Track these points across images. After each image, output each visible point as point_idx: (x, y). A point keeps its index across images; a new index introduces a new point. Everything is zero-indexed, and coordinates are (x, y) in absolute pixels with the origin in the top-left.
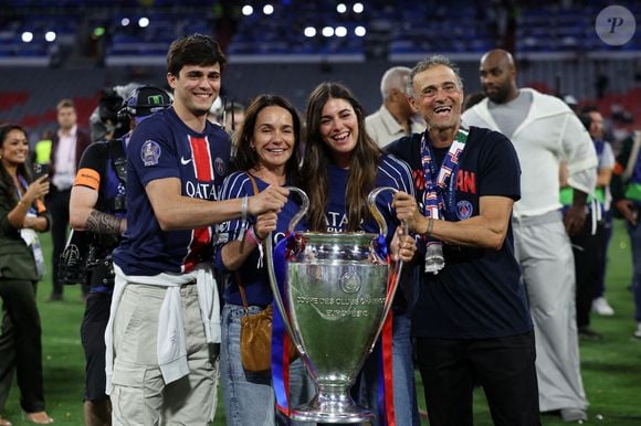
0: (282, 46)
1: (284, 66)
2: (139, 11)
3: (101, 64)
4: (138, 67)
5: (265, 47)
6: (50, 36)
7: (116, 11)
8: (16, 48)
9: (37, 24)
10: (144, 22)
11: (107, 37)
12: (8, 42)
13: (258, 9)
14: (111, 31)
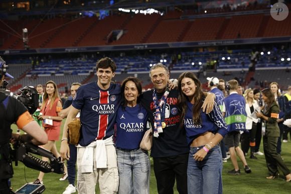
0: (273, 64)
1: (274, 70)
2: (228, 55)
3: (216, 72)
4: (227, 72)
5: (267, 65)
6: (200, 63)
7: (220, 55)
8: (190, 67)
9: (196, 60)
10: (229, 58)
11: (217, 63)
12: (188, 65)
13: (266, 53)
14: (219, 61)
